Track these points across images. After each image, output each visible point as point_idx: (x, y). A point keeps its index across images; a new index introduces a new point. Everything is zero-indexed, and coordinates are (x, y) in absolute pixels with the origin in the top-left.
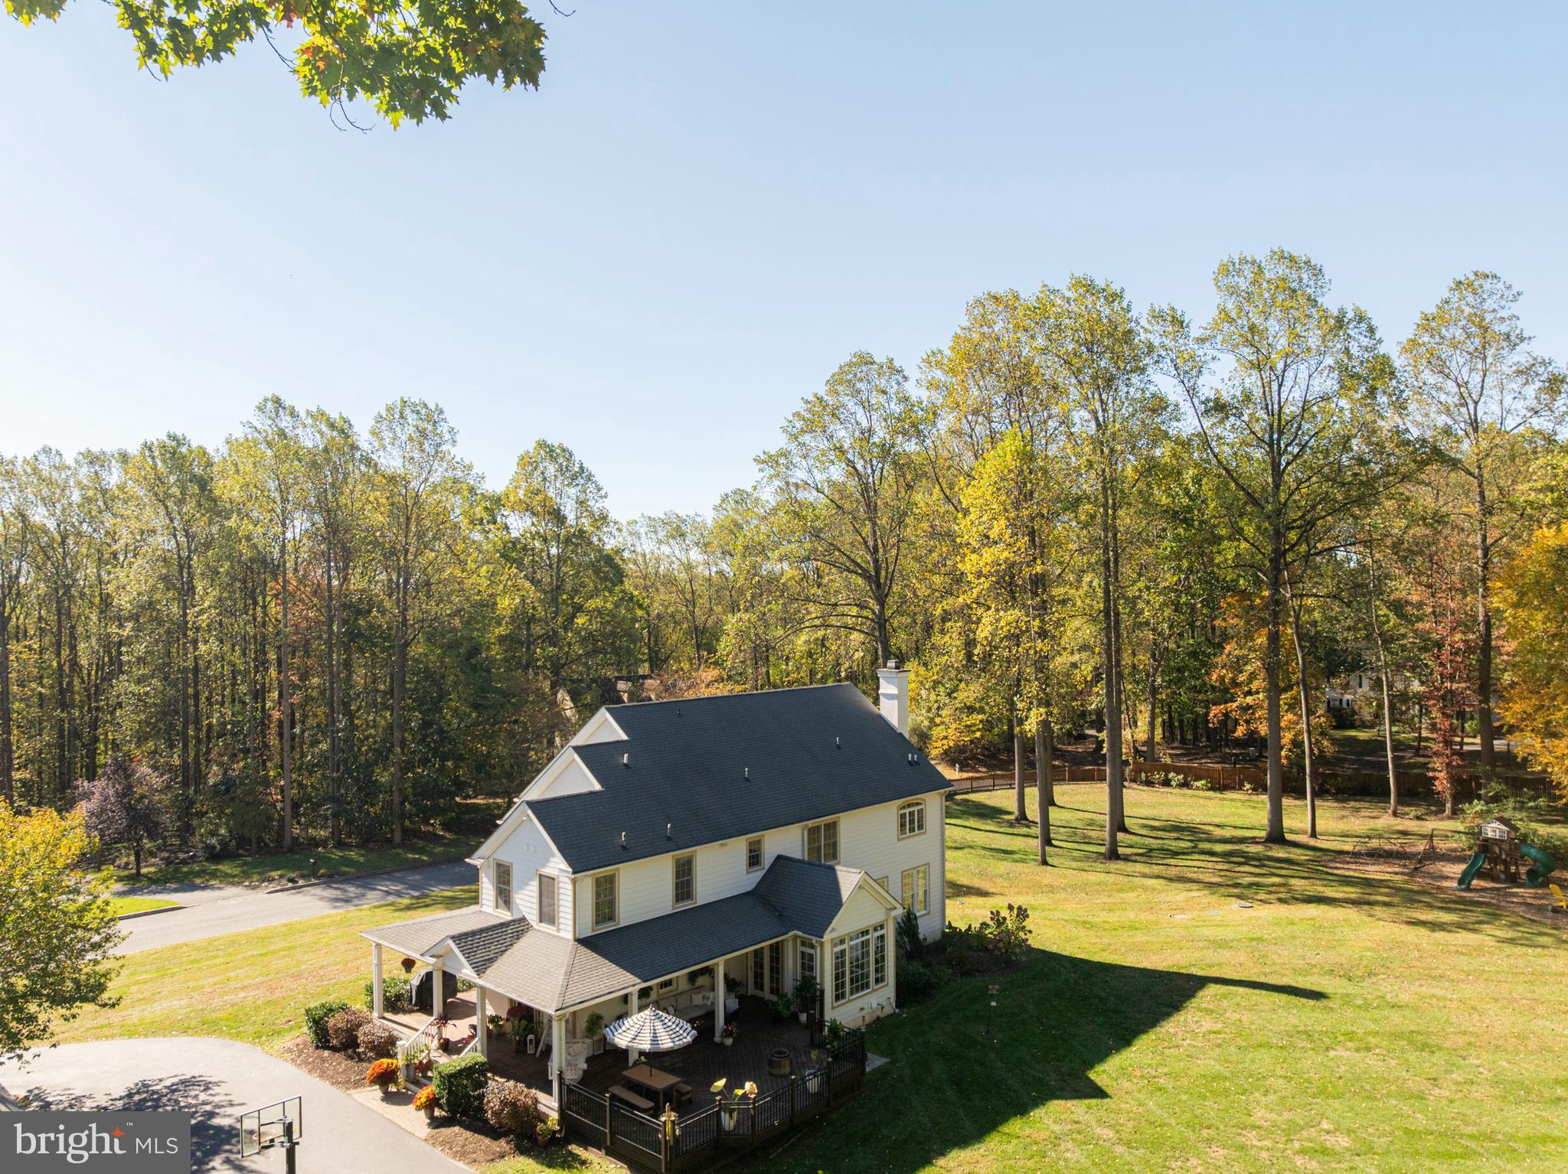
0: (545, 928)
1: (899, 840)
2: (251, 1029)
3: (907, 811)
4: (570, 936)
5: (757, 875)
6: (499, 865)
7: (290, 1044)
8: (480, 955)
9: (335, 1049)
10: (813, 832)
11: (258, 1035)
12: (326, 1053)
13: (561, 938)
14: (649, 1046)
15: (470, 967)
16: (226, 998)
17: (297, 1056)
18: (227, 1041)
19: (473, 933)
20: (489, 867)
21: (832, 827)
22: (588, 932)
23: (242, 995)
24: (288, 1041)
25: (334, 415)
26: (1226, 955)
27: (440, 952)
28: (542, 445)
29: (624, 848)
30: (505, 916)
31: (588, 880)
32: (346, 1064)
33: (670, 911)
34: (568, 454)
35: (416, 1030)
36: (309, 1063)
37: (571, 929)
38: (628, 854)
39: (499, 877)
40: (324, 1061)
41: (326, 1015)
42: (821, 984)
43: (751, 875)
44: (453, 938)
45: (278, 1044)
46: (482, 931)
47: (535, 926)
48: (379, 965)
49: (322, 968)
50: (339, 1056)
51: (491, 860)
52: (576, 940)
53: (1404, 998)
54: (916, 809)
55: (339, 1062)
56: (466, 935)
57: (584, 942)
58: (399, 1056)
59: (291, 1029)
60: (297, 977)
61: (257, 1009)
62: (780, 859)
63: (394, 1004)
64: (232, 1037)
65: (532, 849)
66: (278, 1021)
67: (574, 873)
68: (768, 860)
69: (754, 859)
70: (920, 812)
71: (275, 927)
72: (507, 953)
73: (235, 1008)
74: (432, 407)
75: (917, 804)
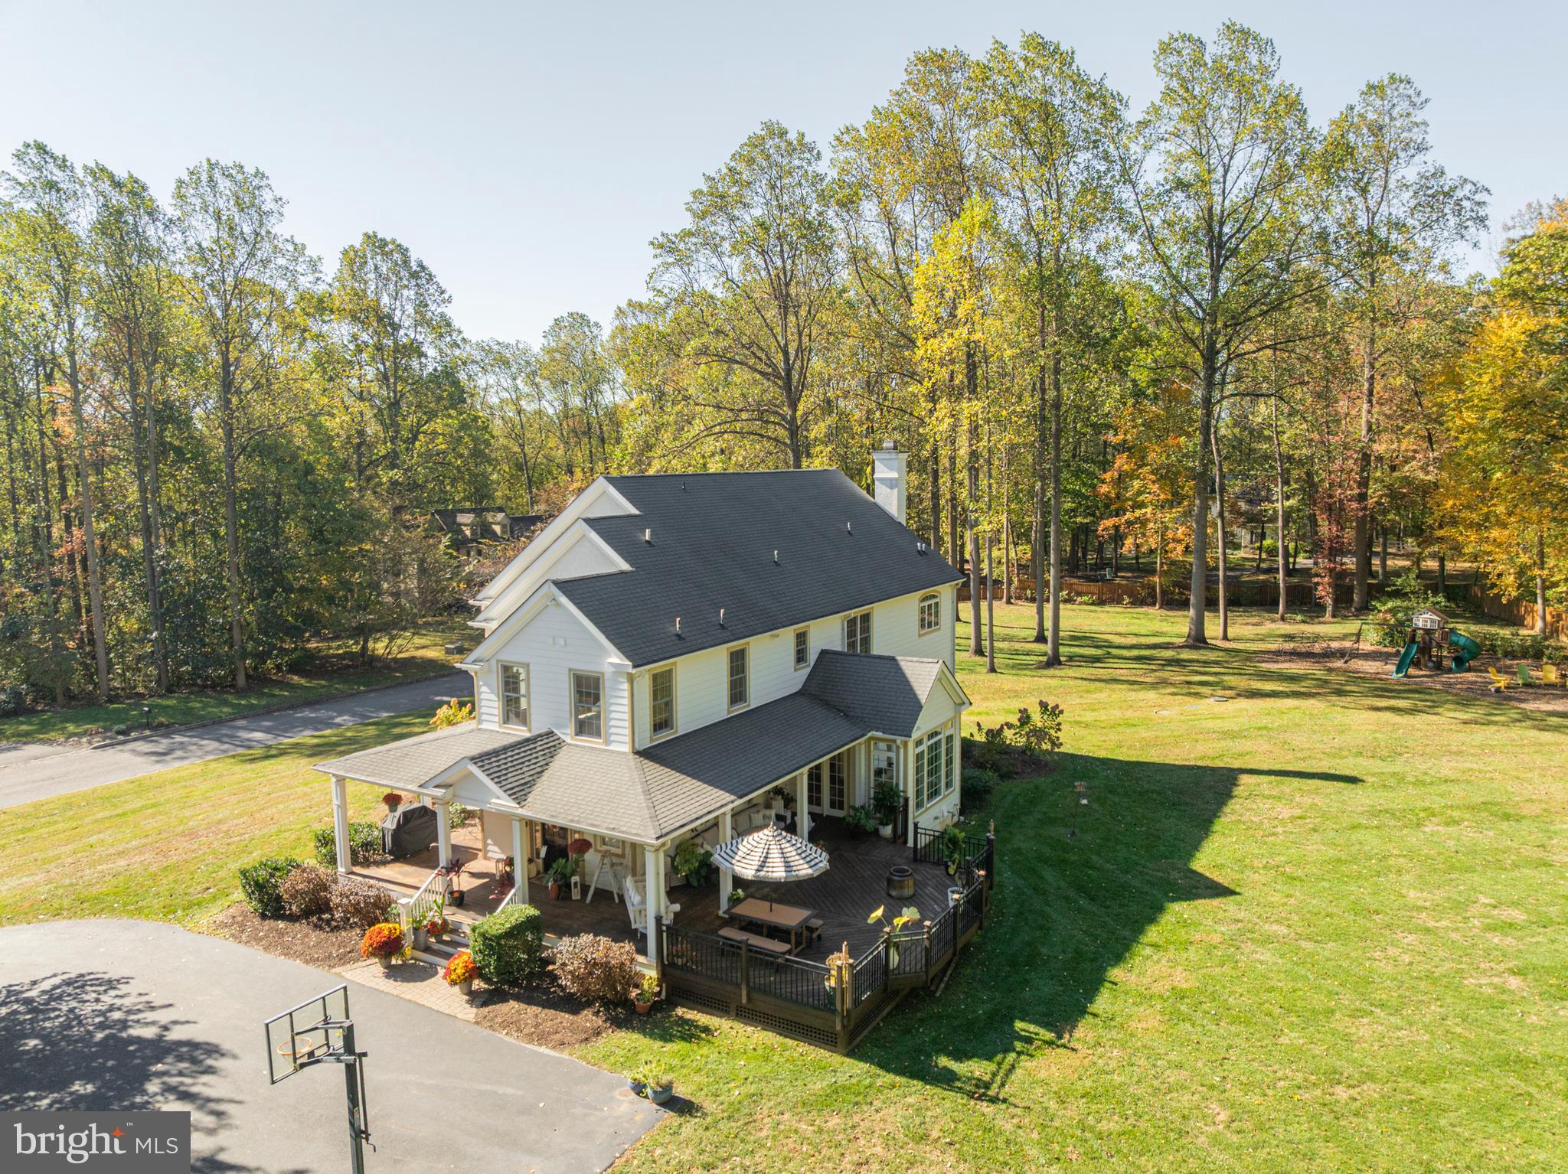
0: (586, 741)
1: (920, 636)
2: (157, 904)
3: (926, 604)
4: (626, 748)
5: (805, 672)
6: (506, 669)
7: (221, 918)
8: (513, 779)
9: (292, 918)
10: (852, 622)
11: (168, 911)
12: (281, 924)
13: (612, 752)
14: (784, 874)
15: (504, 795)
16: (99, 868)
17: (236, 928)
18: (125, 920)
19: (496, 753)
20: (490, 671)
21: (866, 618)
22: (646, 741)
23: (122, 863)
24: (217, 912)
25: (121, 174)
26: (1246, 745)
27: (449, 781)
28: (371, 238)
29: (678, 636)
30: (519, 732)
31: (645, 677)
32: (315, 936)
33: (724, 716)
34: (403, 251)
35: (418, 888)
36: (261, 939)
37: (627, 739)
38: (685, 645)
39: (506, 684)
40: (282, 934)
41: (272, 876)
42: (905, 792)
43: (800, 672)
44: (474, 759)
45: (205, 918)
46: (505, 749)
47: (568, 740)
48: (343, 807)
49: (220, 822)
50: (301, 928)
51: (493, 662)
52: (638, 753)
53: (1446, 772)
54: (932, 602)
55: (302, 933)
56: (488, 755)
57: (646, 754)
58: (404, 918)
59: (215, 898)
60: (192, 835)
61: (154, 877)
62: (824, 653)
63: (363, 854)
64: (131, 914)
65: (562, 642)
66: (191, 890)
67: (635, 666)
68: (812, 656)
69: (801, 656)
70: (937, 604)
71: (119, 785)
72: (546, 774)
73: (121, 878)
74: (250, 170)
75: (934, 597)
